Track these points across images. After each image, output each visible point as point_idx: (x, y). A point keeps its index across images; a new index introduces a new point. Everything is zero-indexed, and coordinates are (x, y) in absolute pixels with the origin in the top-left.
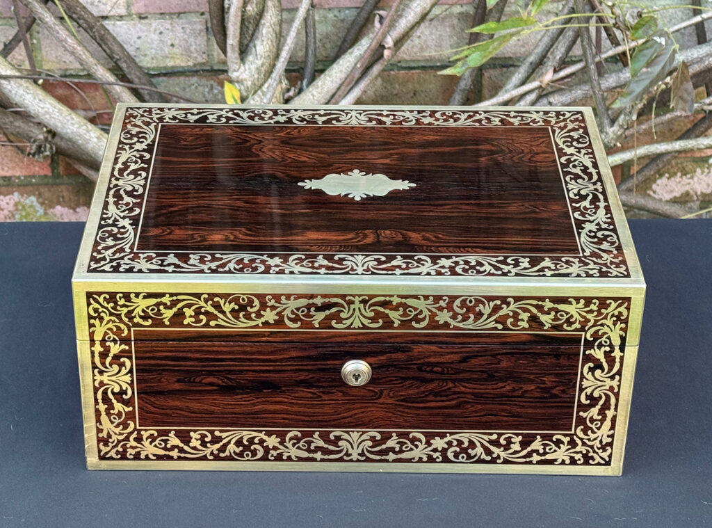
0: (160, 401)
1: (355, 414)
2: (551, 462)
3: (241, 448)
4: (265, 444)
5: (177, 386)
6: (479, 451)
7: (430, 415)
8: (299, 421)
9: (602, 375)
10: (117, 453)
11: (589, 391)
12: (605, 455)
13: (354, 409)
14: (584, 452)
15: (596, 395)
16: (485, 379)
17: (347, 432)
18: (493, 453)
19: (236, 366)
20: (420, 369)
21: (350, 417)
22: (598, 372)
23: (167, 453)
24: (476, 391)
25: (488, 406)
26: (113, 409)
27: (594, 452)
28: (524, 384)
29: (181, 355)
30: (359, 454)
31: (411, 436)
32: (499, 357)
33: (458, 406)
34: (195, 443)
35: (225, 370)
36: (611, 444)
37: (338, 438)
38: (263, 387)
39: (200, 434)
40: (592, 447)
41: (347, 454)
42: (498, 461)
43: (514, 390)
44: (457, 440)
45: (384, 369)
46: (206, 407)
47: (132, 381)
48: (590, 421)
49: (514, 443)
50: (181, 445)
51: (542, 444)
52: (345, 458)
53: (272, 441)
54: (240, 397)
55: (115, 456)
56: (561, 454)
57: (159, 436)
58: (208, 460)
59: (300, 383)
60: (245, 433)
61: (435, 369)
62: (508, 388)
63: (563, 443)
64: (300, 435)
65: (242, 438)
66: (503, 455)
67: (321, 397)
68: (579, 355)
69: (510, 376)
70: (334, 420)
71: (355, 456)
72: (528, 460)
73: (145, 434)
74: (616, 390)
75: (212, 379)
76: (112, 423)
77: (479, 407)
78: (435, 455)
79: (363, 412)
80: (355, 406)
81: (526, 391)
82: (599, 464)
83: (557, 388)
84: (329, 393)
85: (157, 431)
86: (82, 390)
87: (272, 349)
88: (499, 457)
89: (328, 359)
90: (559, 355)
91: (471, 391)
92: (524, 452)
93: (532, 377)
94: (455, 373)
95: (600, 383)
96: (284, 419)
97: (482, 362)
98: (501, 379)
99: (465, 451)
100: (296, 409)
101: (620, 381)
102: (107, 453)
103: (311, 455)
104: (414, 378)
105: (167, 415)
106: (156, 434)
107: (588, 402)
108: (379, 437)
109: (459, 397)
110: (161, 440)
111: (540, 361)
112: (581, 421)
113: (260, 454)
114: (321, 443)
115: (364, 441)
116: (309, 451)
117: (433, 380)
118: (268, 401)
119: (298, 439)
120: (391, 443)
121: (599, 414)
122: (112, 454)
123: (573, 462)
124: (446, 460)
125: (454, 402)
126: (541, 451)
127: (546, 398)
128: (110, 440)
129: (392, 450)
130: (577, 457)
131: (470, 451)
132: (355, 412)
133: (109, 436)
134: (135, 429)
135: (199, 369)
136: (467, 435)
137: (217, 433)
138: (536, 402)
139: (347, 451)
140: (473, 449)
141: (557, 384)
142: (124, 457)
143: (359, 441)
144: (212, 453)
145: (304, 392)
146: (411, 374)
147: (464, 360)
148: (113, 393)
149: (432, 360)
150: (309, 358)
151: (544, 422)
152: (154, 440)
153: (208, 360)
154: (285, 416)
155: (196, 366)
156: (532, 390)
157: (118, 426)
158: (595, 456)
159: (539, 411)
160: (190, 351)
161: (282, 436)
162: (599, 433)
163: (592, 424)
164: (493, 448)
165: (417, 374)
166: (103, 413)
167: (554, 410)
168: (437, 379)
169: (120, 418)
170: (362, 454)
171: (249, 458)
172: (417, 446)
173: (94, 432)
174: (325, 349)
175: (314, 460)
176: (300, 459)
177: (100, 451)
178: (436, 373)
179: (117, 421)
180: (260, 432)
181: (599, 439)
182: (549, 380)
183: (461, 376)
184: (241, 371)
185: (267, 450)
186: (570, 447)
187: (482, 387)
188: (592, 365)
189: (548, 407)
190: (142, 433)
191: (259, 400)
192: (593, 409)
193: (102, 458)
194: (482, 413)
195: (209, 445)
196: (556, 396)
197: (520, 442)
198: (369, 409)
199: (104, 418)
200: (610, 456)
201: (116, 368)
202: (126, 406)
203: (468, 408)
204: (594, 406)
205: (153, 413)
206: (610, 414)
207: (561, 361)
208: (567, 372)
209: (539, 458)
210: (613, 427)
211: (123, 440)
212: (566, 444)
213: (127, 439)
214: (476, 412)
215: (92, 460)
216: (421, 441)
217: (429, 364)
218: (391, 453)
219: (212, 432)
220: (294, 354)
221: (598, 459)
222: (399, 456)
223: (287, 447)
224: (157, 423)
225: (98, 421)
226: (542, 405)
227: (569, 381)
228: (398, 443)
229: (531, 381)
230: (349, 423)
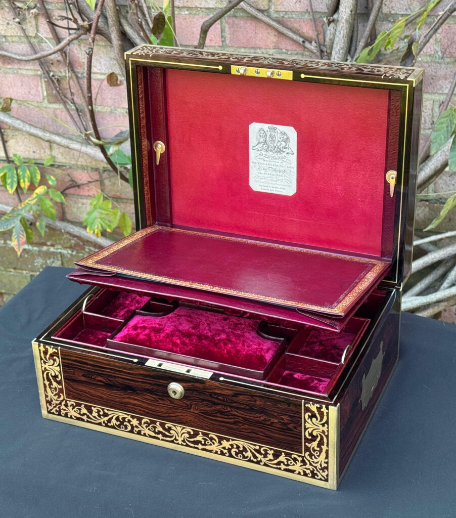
0: (76, 386)
1: (178, 416)
2: (293, 471)
3: (119, 423)
4: (131, 423)
5: (83, 379)
6: (249, 454)
7: (220, 425)
8: (147, 413)
9: (317, 422)
10: (56, 411)
11: (310, 430)
12: (324, 474)
13: (177, 412)
14: (312, 469)
15: (315, 433)
16: (248, 410)
17: (175, 426)
18: (258, 458)
19: (113, 373)
20: (211, 396)
21: (175, 417)
22: (314, 419)
23: (81, 417)
24: (243, 416)
25: (252, 427)
26: (52, 385)
27: (317, 471)
28: (272, 418)
29: (84, 361)
30: (182, 441)
31: (210, 436)
32: (254, 397)
33: (234, 423)
34: (95, 414)
35: (106, 375)
36: (327, 468)
37: (170, 428)
38: (127, 388)
39: (97, 409)
40: (316, 467)
41: (175, 439)
42: (261, 463)
43: (265, 420)
44: (236, 445)
45: (191, 392)
46: (99, 394)
47: (60, 370)
48: (313, 450)
49: (270, 454)
50: (88, 414)
51: (286, 459)
52: (175, 441)
53: (135, 422)
54: (116, 392)
55: (55, 412)
56: (297, 467)
57: (76, 406)
58: (102, 425)
59: (147, 390)
60: (120, 414)
61: (219, 397)
62: (262, 418)
63: (298, 461)
64: (149, 422)
65: (118, 416)
66: (263, 460)
67: (158, 401)
68: (301, 406)
69: (262, 411)
70: (167, 417)
71: (180, 442)
72: (278, 467)
73: (69, 403)
74: (326, 434)
75: (99, 378)
76: (53, 393)
77: (247, 427)
78: (225, 451)
79: (182, 416)
80: (178, 411)
81: (273, 423)
82: (321, 479)
83: (291, 425)
84: (162, 400)
85: (75, 402)
86: (36, 371)
87: (130, 367)
88: (261, 461)
89: (159, 379)
90: (290, 404)
91: (241, 415)
92: (276, 462)
93: (275, 414)
94: (231, 403)
95: (316, 427)
96: (140, 410)
97: (246, 399)
98: (258, 412)
99: (241, 452)
100: (145, 405)
101: (328, 428)
102: (51, 410)
103: (156, 435)
104: (208, 400)
105: (79, 394)
106: (75, 405)
107: (310, 438)
108: (192, 433)
109: (234, 418)
110: (78, 409)
111: (279, 405)
112: (307, 449)
113: (129, 428)
114: (161, 429)
115: (184, 433)
116: (154, 432)
117: (219, 404)
118: (130, 398)
119: (149, 425)
120: (199, 438)
121: (318, 447)
122: (54, 411)
123: (305, 474)
124: (231, 456)
125: (233, 420)
126: (286, 463)
127: (285, 429)
128: (52, 403)
129: (200, 442)
130: (308, 472)
131: (244, 453)
132: (178, 414)
133: (52, 401)
134: (64, 399)
135: (93, 371)
136: (242, 443)
137: (106, 411)
138: (280, 431)
139: (176, 437)
140: (246, 452)
141: (289, 422)
142: (60, 414)
143: (181, 433)
144: (104, 422)
145: (148, 396)
146: (206, 398)
147: (235, 395)
148: (52, 376)
149: (217, 391)
150: (149, 376)
151: (285, 445)
152: (73, 408)
153: (97, 366)
154: (140, 408)
155: (92, 369)
156: (276, 423)
157: (55, 395)
158: (318, 473)
159: (282, 437)
160: (88, 360)
161: (140, 420)
162: (319, 459)
163: (314, 452)
164: (257, 455)
165: (210, 398)
166: (48, 386)
167: (290, 438)
168: (221, 404)
169: (56, 391)
170: (184, 441)
171: (124, 429)
172: (214, 443)
173: (44, 396)
174: (158, 373)
175: (158, 438)
176: (151, 437)
177: (48, 408)
178: (220, 399)
179: (55, 393)
180: (128, 415)
181: (320, 463)
182: (286, 418)
183: (235, 405)
184: (115, 377)
185: (132, 427)
186: (302, 464)
187: (247, 414)
188: (310, 414)
189: (287, 435)
190: (68, 402)
191: (126, 396)
192: (313, 443)
193: (49, 412)
194: (249, 431)
195: (102, 417)
196: (291, 430)
197: (273, 454)
198: (186, 414)
199: (48, 389)
200: (327, 476)
201: (52, 362)
202: (58, 384)
203: (240, 426)
204: (314, 441)
205: (71, 391)
206: (324, 448)
207: (291, 408)
208: (296, 415)
209: (285, 467)
210: (327, 457)
211: (58, 404)
212: (300, 461)
213: (60, 404)
214: (245, 429)
215: (44, 412)
216: (216, 441)
217: (216, 394)
218: (200, 444)
219: (103, 409)
220: (142, 372)
221: (320, 477)
222: (204, 447)
223: (143, 428)
224: (74, 398)
225: (45, 390)
226: (283, 433)
227: (297, 422)
228: (203, 439)
229: (276, 417)
230: (175, 420)
